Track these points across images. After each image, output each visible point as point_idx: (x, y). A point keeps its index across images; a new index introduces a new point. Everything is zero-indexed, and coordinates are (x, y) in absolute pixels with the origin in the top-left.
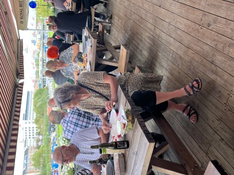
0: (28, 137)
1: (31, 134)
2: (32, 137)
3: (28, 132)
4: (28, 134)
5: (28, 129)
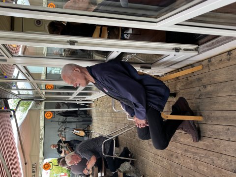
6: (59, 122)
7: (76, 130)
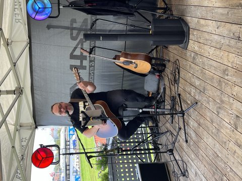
6: (72, 29)
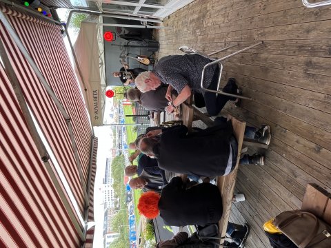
0: (107, 199)
1: (110, 197)
2: (110, 199)
3: (107, 195)
4: (107, 197)
5: (107, 192)
6: (120, 46)
7: (140, 56)
